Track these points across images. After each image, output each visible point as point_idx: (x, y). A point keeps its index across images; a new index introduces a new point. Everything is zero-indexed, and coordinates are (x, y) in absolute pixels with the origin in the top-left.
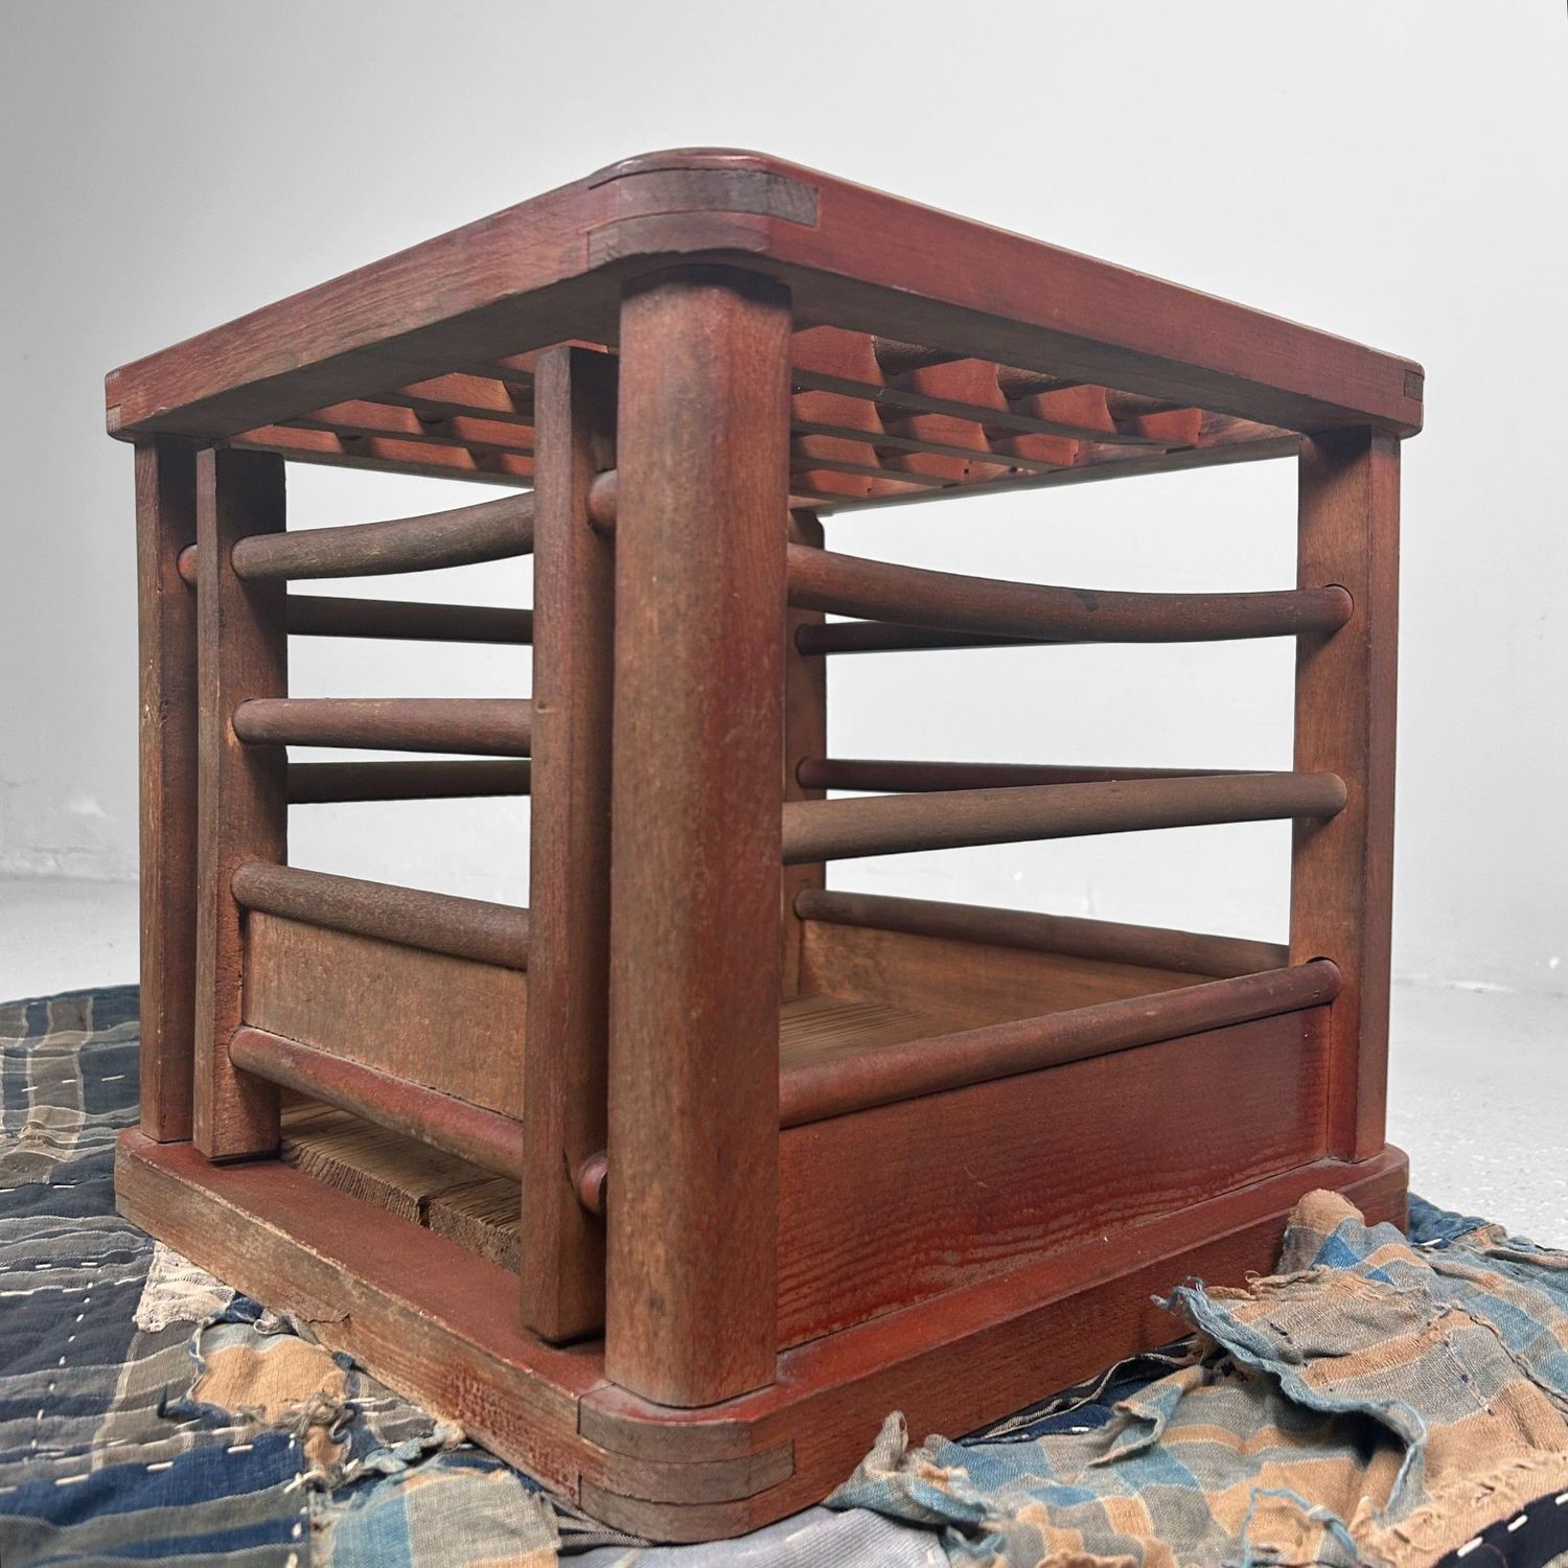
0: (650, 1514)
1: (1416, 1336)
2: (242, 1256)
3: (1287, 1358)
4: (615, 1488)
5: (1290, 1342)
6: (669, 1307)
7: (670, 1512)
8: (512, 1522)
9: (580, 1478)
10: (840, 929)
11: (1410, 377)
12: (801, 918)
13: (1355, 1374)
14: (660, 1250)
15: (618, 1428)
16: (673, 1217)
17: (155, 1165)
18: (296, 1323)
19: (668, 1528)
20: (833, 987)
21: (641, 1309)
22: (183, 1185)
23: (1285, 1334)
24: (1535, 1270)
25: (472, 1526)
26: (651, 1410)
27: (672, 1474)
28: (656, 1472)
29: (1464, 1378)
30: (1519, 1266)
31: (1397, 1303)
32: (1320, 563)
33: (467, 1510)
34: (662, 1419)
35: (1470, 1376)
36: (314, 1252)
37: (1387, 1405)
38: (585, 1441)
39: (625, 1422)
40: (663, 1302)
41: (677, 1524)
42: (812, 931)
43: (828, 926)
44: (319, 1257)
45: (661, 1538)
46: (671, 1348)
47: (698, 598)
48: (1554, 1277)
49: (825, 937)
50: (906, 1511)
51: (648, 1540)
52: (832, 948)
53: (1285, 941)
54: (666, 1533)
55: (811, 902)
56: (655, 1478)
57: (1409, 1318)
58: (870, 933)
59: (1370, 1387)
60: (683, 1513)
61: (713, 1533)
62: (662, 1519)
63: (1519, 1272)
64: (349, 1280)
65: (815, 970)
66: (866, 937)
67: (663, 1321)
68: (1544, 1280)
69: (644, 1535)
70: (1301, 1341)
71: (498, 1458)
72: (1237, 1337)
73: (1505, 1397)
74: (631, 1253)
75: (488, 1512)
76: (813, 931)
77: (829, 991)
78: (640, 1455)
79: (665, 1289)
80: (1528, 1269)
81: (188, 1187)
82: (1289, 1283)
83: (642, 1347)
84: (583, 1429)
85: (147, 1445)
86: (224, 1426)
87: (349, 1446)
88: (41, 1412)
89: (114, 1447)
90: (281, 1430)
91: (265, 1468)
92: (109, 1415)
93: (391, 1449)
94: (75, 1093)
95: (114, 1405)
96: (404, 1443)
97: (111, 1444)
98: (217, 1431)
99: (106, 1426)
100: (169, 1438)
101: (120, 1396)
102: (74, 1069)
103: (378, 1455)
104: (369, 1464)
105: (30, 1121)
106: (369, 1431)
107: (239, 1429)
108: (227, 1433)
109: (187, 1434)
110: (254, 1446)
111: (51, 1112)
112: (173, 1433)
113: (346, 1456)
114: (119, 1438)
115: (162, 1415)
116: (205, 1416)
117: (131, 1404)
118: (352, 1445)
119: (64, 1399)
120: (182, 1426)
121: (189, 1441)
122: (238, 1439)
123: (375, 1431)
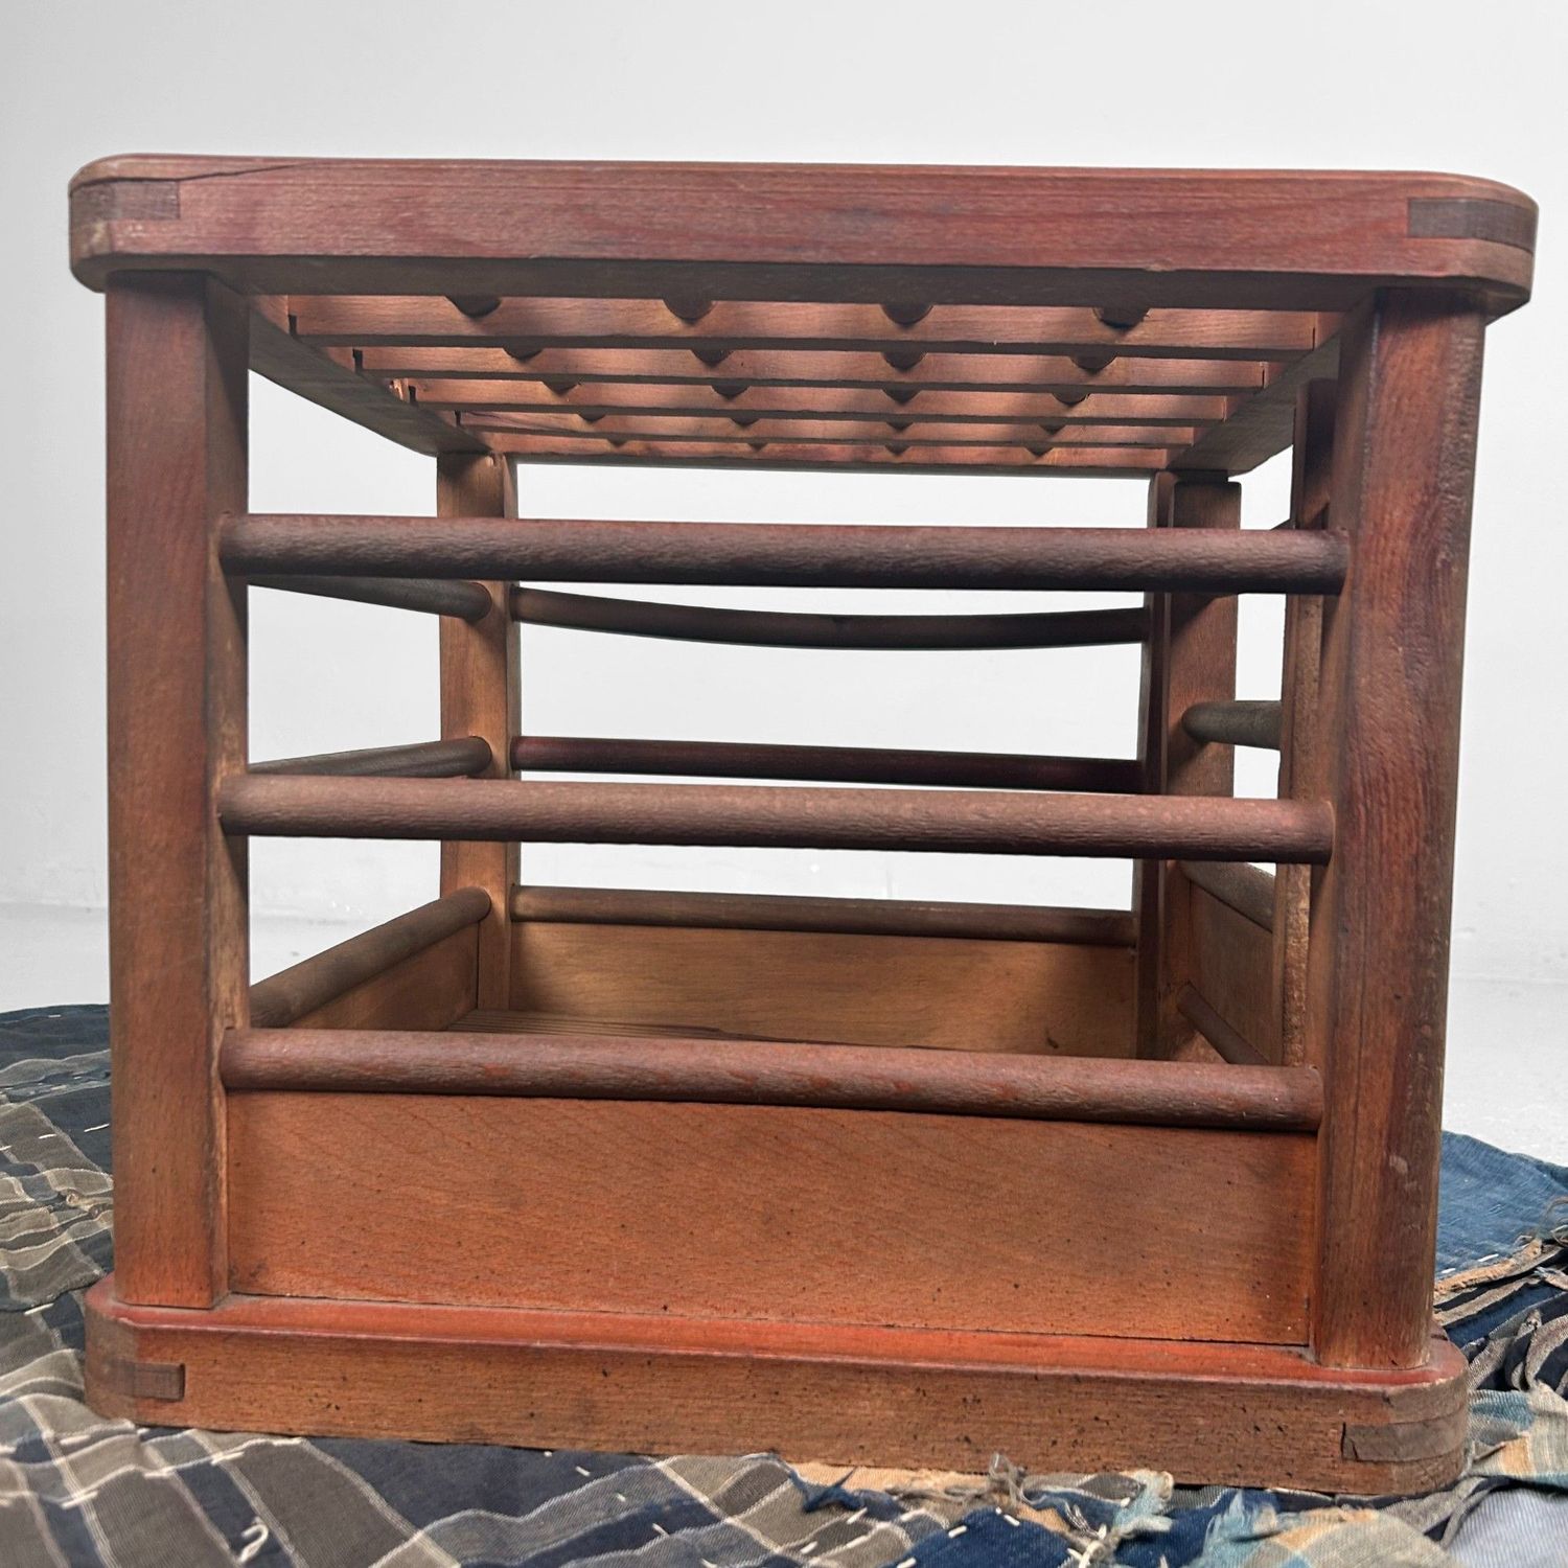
85: (850, 1545)
86: (903, 1511)
87: (1078, 1513)
88: (657, 1527)
89: (812, 1554)
90: (979, 1506)
91: (1024, 1548)
92: (729, 1520)
93: (1127, 1507)
94: (70, 1151)
95: (715, 1510)
96: (1133, 1499)
97: (806, 1550)
98: (905, 1517)
99: (756, 1534)
100: (865, 1534)
101: (703, 1499)
102: (42, 1121)
103: (1126, 1515)
104: (1126, 1526)
105: (59, 1189)
106: (1074, 1494)
107: (922, 1511)
108: (919, 1519)
109: (881, 1526)
110: (969, 1527)
111: (73, 1176)
112: (860, 1529)
113: (1084, 1523)
114: (802, 1541)
115: (811, 1508)
116: (867, 1503)
117: (734, 1502)
118: (1082, 1511)
119: (659, 1507)
120: (853, 1518)
121: (900, 1533)
122: (944, 1522)
123: (1082, 1492)
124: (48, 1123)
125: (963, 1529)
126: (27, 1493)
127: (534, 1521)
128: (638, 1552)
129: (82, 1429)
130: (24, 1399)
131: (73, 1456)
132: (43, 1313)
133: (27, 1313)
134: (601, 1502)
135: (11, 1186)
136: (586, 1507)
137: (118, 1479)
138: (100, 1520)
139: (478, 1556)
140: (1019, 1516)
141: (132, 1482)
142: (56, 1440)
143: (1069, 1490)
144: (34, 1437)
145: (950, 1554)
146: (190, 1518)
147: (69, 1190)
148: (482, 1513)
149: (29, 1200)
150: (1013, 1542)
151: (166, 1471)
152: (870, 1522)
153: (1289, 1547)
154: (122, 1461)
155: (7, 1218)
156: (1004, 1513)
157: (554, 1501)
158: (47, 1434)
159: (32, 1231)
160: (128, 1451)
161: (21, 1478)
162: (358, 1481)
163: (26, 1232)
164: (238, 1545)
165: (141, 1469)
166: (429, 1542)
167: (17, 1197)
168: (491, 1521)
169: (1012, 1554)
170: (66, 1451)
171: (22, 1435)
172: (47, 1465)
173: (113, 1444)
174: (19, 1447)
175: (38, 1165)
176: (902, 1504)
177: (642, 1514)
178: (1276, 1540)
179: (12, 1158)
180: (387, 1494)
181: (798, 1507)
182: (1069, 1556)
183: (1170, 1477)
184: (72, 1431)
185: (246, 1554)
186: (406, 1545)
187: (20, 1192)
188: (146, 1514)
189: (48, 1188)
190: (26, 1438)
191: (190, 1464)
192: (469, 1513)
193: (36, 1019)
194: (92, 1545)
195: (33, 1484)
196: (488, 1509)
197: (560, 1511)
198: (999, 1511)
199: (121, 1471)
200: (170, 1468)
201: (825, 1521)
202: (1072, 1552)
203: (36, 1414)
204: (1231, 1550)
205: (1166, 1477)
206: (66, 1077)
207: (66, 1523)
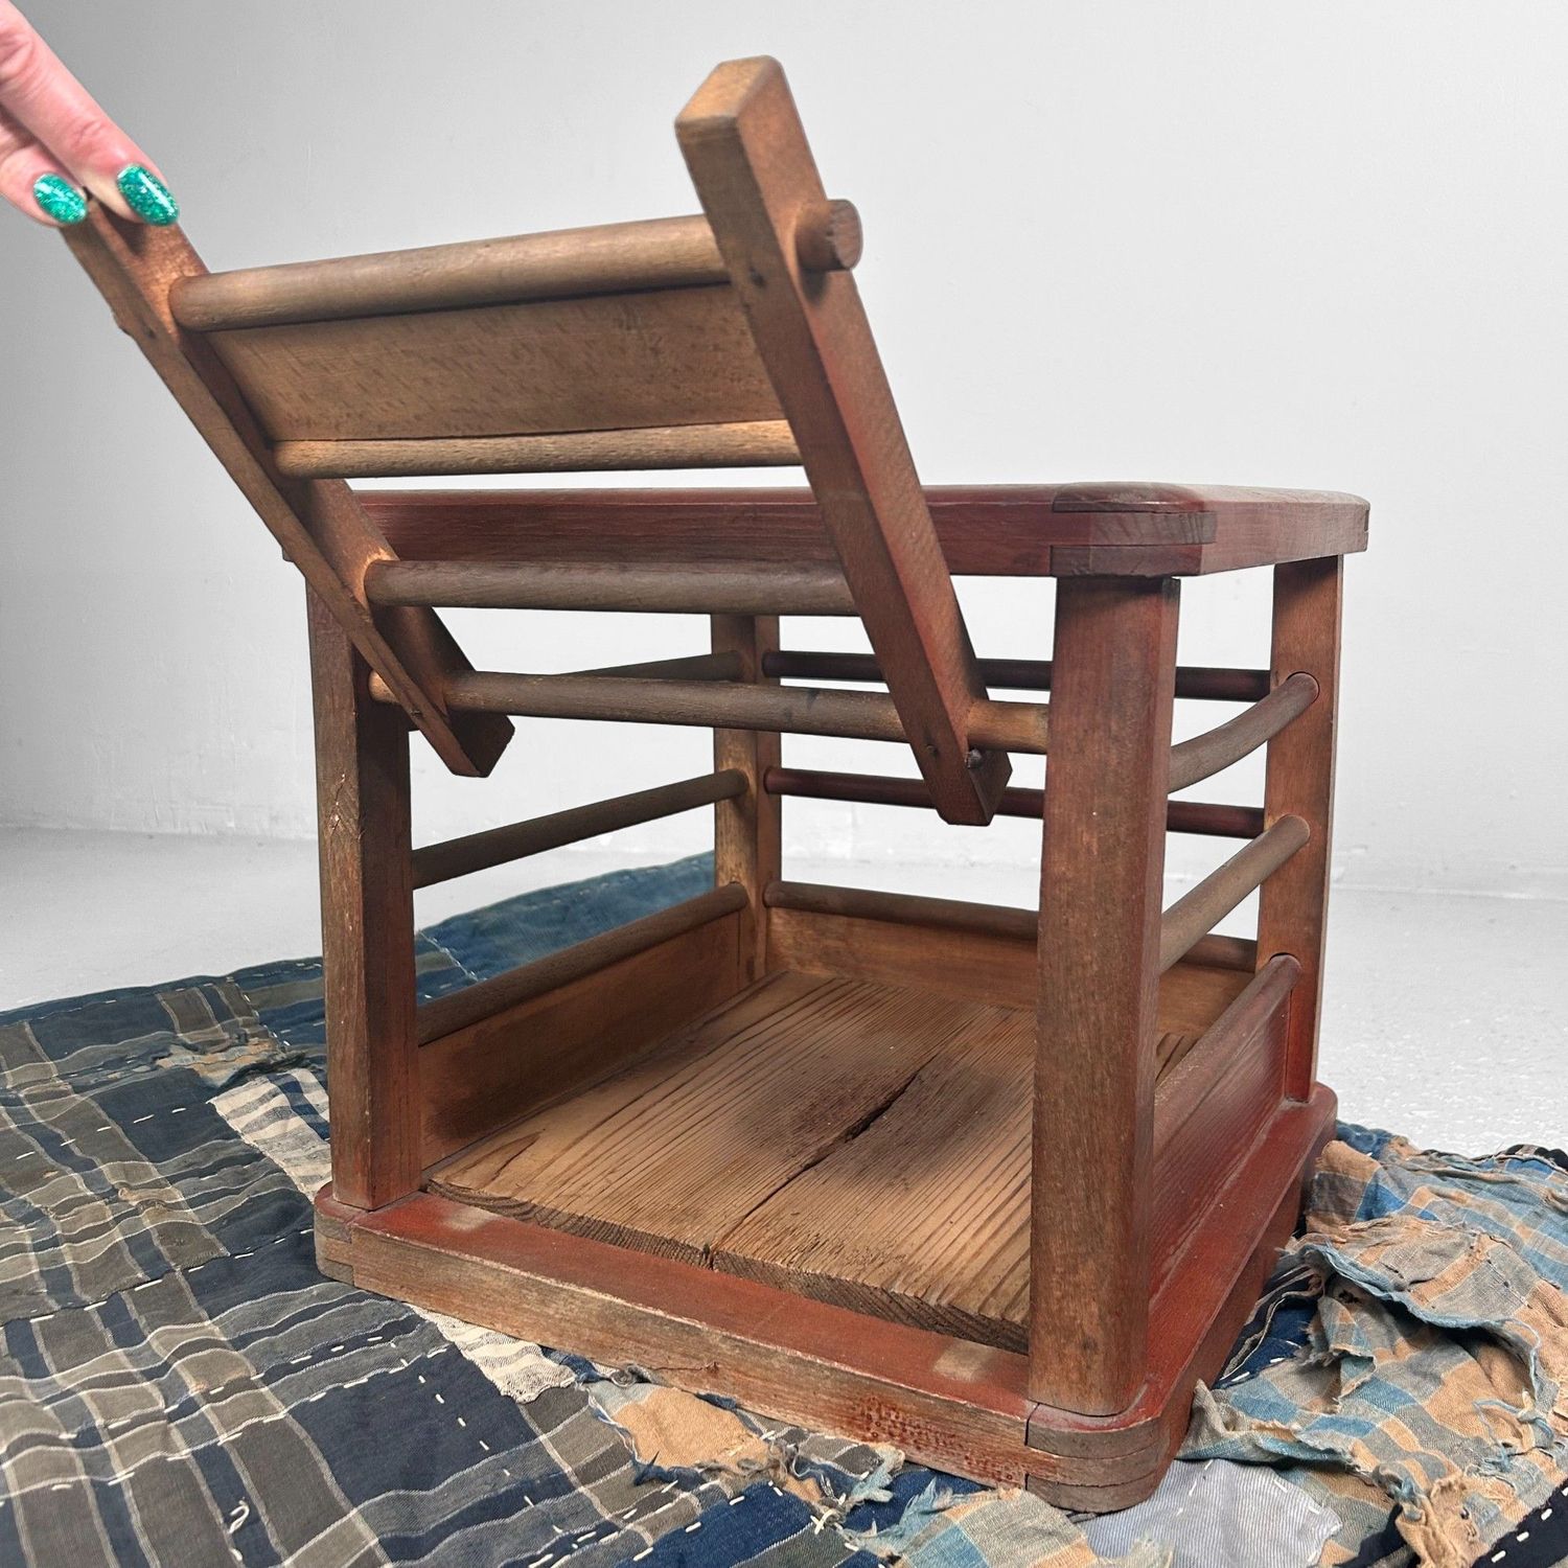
0: (1097, 1495)
1: (1466, 1258)
2: (552, 1317)
3: (1399, 1288)
4: (1068, 1481)
5: (1402, 1277)
6: (1101, 1348)
7: (1112, 1491)
8: (1049, 1526)
9: (1027, 1475)
10: (808, 916)
11: (1362, 514)
12: (767, 907)
13: (1441, 1292)
14: (1094, 1308)
15: (1072, 1439)
16: (1106, 1284)
17: (396, 1238)
18: (646, 1373)
19: (1111, 1502)
20: (800, 962)
21: (1071, 1350)
22: (448, 1255)
23: (1396, 1272)
24: (1482, 1184)
25: (1019, 1537)
26: (1087, 1421)
27: (1115, 1464)
28: (1104, 1466)
29: (1506, 1284)
30: (1470, 1181)
31: (1451, 1236)
32: (1291, 655)
33: (1013, 1525)
34: (1103, 1428)
35: (1509, 1283)
36: (660, 1313)
37: (1503, 1322)
38: (1033, 1450)
39: (1077, 1434)
40: (1096, 1345)
41: (1116, 1498)
42: (779, 919)
43: (796, 913)
44: (668, 1317)
45: (1105, 1510)
46: (1102, 1376)
47: (1134, 830)
48: (1495, 1188)
49: (793, 922)
50: (1254, 1457)
51: (1095, 1513)
52: (801, 932)
53: (1254, 937)
54: (1108, 1505)
55: (782, 894)
56: (1103, 1470)
57: (1458, 1245)
58: (844, 920)
59: (1451, 1299)
60: (1120, 1490)
61: (1138, 1499)
62: (1106, 1497)
63: (1470, 1186)
64: (715, 1335)
65: (782, 950)
66: (838, 924)
67: (1095, 1357)
68: (1489, 1191)
69: (1091, 1510)
70: (1408, 1275)
71: (925, 1466)
72: (1369, 1278)
73: (1535, 1294)
74: (1061, 1310)
75: (1028, 1523)
76: (780, 917)
77: (798, 968)
78: (1090, 1456)
79: (1099, 1336)
80: (1476, 1183)
81: (457, 1258)
82: (1370, 1228)
83: (1074, 1376)
84: (1030, 1441)
85: (658, 1511)
86: (704, 1482)
87: (828, 1484)
88: (527, 1499)
89: (632, 1519)
90: (758, 1479)
91: (780, 1515)
92: (582, 1489)
93: (865, 1480)
94: (122, 1143)
95: (573, 1479)
96: (871, 1473)
97: (626, 1517)
98: (703, 1487)
99: (596, 1502)
100: (671, 1501)
101: (568, 1469)
102: (99, 1115)
103: (861, 1487)
104: (859, 1495)
105: (114, 1183)
106: (830, 1467)
107: (717, 1482)
108: (713, 1489)
109: (684, 1495)
110: (746, 1497)
111: (124, 1168)
112: (670, 1497)
113: (831, 1491)
114: (626, 1509)
115: (638, 1482)
116: (679, 1476)
117: (586, 1475)
118: (831, 1482)
119: (532, 1482)
120: (667, 1488)
121: (695, 1501)
122: (729, 1492)
123: (835, 1466)
124: (104, 1116)
125: (742, 1498)
126: (83, 1477)
127: (442, 1491)
128: (508, 1520)
129: (125, 1415)
130: (83, 1394)
131: (118, 1439)
132: (98, 1309)
133: (86, 1309)
134: (489, 1477)
135: (74, 1181)
136: (479, 1481)
137: (148, 1462)
138: (135, 1496)
139: (392, 1531)
140: (785, 1489)
141: (159, 1464)
142: (106, 1426)
143: (829, 1463)
144: (89, 1425)
145: (727, 1519)
146: (198, 1498)
147: (122, 1184)
148: (402, 1492)
149: (89, 1193)
150: (772, 1510)
151: (184, 1453)
152: (677, 1492)
153: (953, 1518)
154: (152, 1449)
155: (72, 1212)
156: (774, 1486)
157: (457, 1475)
158: (99, 1422)
159: (91, 1225)
160: (157, 1439)
161: (79, 1463)
162: (318, 1457)
163: (87, 1226)
164: (229, 1520)
165: (166, 1454)
166: (360, 1518)
167: (80, 1192)
168: (408, 1498)
169: (769, 1519)
170: (114, 1434)
171: (81, 1424)
172: (98, 1447)
173: (146, 1430)
174: (79, 1434)
175: (97, 1161)
176: (705, 1476)
177: (516, 1489)
178: (945, 1514)
179: (77, 1151)
180: (336, 1472)
181: (631, 1482)
182: (811, 1521)
183: (903, 1454)
184: (117, 1417)
185: (234, 1527)
186: (345, 1519)
187: (82, 1187)
188: (167, 1495)
189: (105, 1181)
190: (84, 1427)
191: (202, 1446)
192: (392, 1493)
193: (95, 1006)
194: (129, 1516)
195: (89, 1469)
196: (406, 1488)
197: (461, 1483)
198: (771, 1484)
199: (151, 1457)
200: (189, 1450)
201: (647, 1491)
202: (813, 1518)
203: (92, 1407)
204: (917, 1520)
205: (900, 1454)
206: (120, 1062)
207: (109, 1497)
